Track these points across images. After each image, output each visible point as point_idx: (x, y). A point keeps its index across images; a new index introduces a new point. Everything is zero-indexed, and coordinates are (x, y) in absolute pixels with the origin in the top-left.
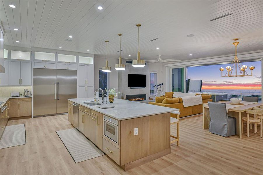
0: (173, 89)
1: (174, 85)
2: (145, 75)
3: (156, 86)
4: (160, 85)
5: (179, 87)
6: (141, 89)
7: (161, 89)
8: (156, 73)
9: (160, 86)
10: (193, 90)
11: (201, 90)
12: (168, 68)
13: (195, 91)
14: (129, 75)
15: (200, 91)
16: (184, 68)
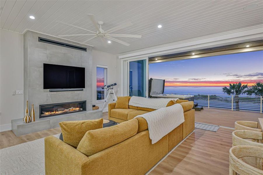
0: (132, 91)
1: (132, 86)
2: (84, 68)
3: (106, 87)
4: (112, 85)
5: (138, 88)
6: (76, 92)
7: (113, 91)
8: (106, 68)
9: (112, 87)
10: (155, 92)
11: (163, 91)
12: (124, 61)
13: (157, 93)
14: (45, 65)
15: (163, 93)
16: (145, 60)
